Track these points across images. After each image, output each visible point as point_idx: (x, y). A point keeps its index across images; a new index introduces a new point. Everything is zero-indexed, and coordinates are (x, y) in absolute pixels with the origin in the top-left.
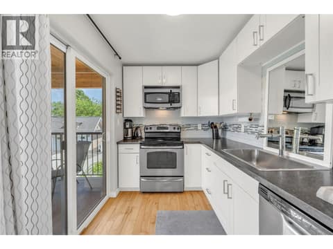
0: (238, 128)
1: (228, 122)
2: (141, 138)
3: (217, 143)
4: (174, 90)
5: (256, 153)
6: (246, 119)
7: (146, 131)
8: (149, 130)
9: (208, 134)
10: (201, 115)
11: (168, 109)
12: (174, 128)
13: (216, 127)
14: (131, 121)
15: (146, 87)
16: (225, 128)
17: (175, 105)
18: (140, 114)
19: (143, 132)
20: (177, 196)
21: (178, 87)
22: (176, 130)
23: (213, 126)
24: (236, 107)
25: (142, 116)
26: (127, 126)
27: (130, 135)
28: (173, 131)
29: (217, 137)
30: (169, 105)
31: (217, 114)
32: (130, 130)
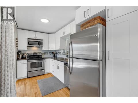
0: (60, 53)
1: (58, 52)
2: (25, 58)
3: (54, 58)
4: (40, 41)
5: (64, 59)
6: (62, 51)
7: (28, 55)
8: (29, 55)
9: (52, 56)
10: (50, 50)
11: (37, 47)
12: (40, 54)
13: (54, 53)
14: (21, 51)
15: (29, 39)
16: (57, 54)
17: (40, 46)
18: (26, 49)
19: (26, 55)
20: (42, 76)
21: (42, 40)
22: (41, 55)
23: (53, 53)
24: (60, 48)
25: (27, 49)
26: (19, 53)
27: (20, 57)
28: (39, 55)
29: (54, 56)
30: (38, 46)
31: (54, 49)
32: (20, 55)
